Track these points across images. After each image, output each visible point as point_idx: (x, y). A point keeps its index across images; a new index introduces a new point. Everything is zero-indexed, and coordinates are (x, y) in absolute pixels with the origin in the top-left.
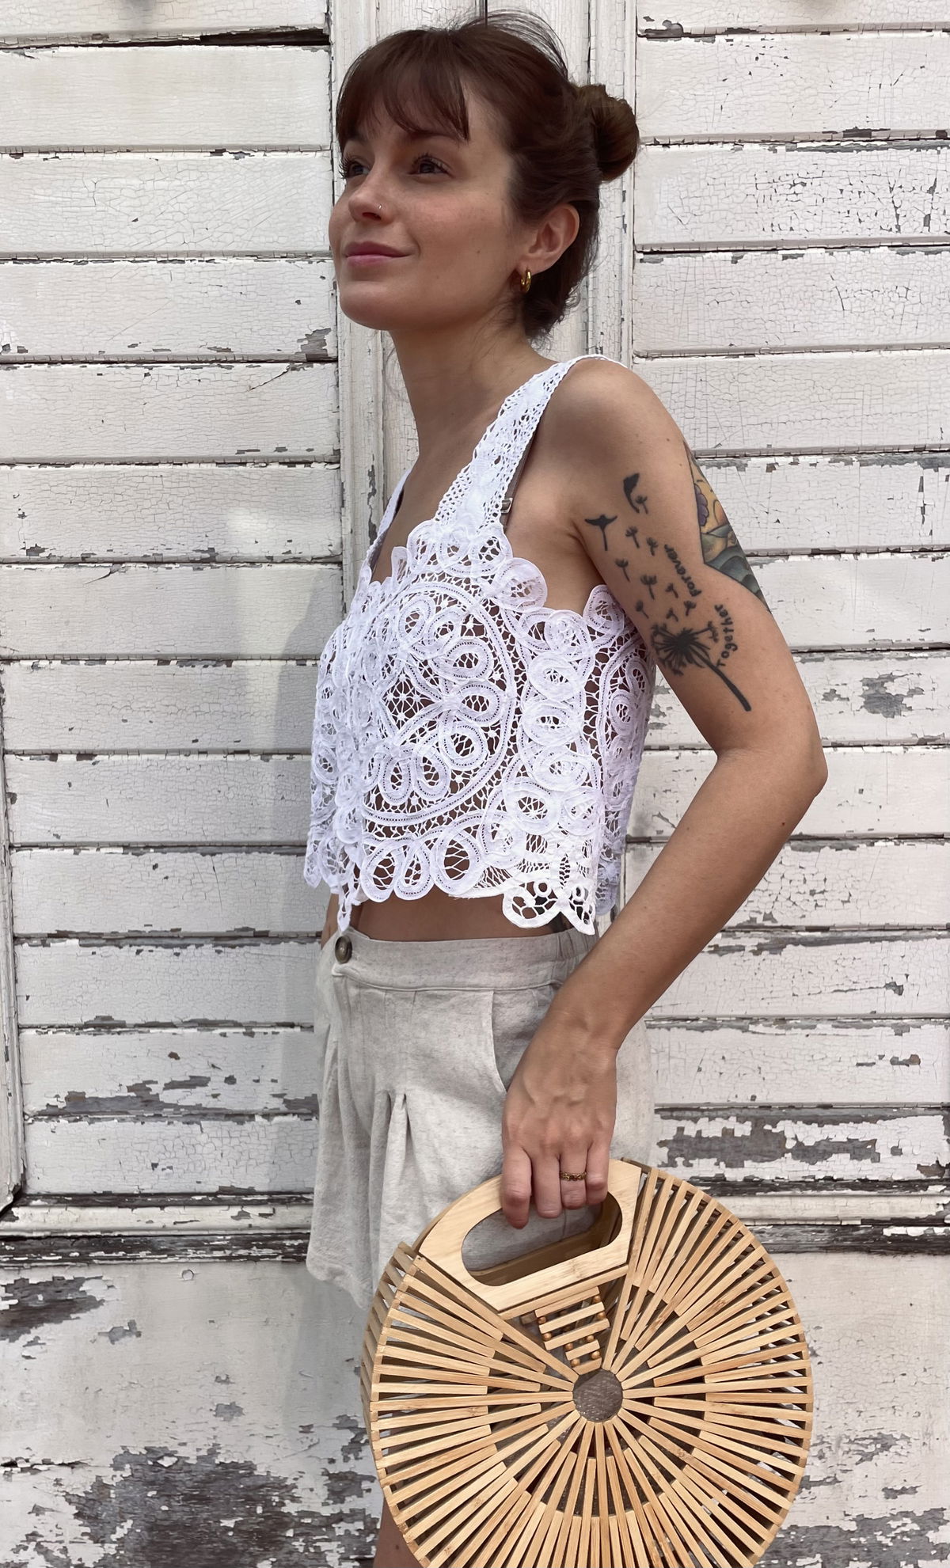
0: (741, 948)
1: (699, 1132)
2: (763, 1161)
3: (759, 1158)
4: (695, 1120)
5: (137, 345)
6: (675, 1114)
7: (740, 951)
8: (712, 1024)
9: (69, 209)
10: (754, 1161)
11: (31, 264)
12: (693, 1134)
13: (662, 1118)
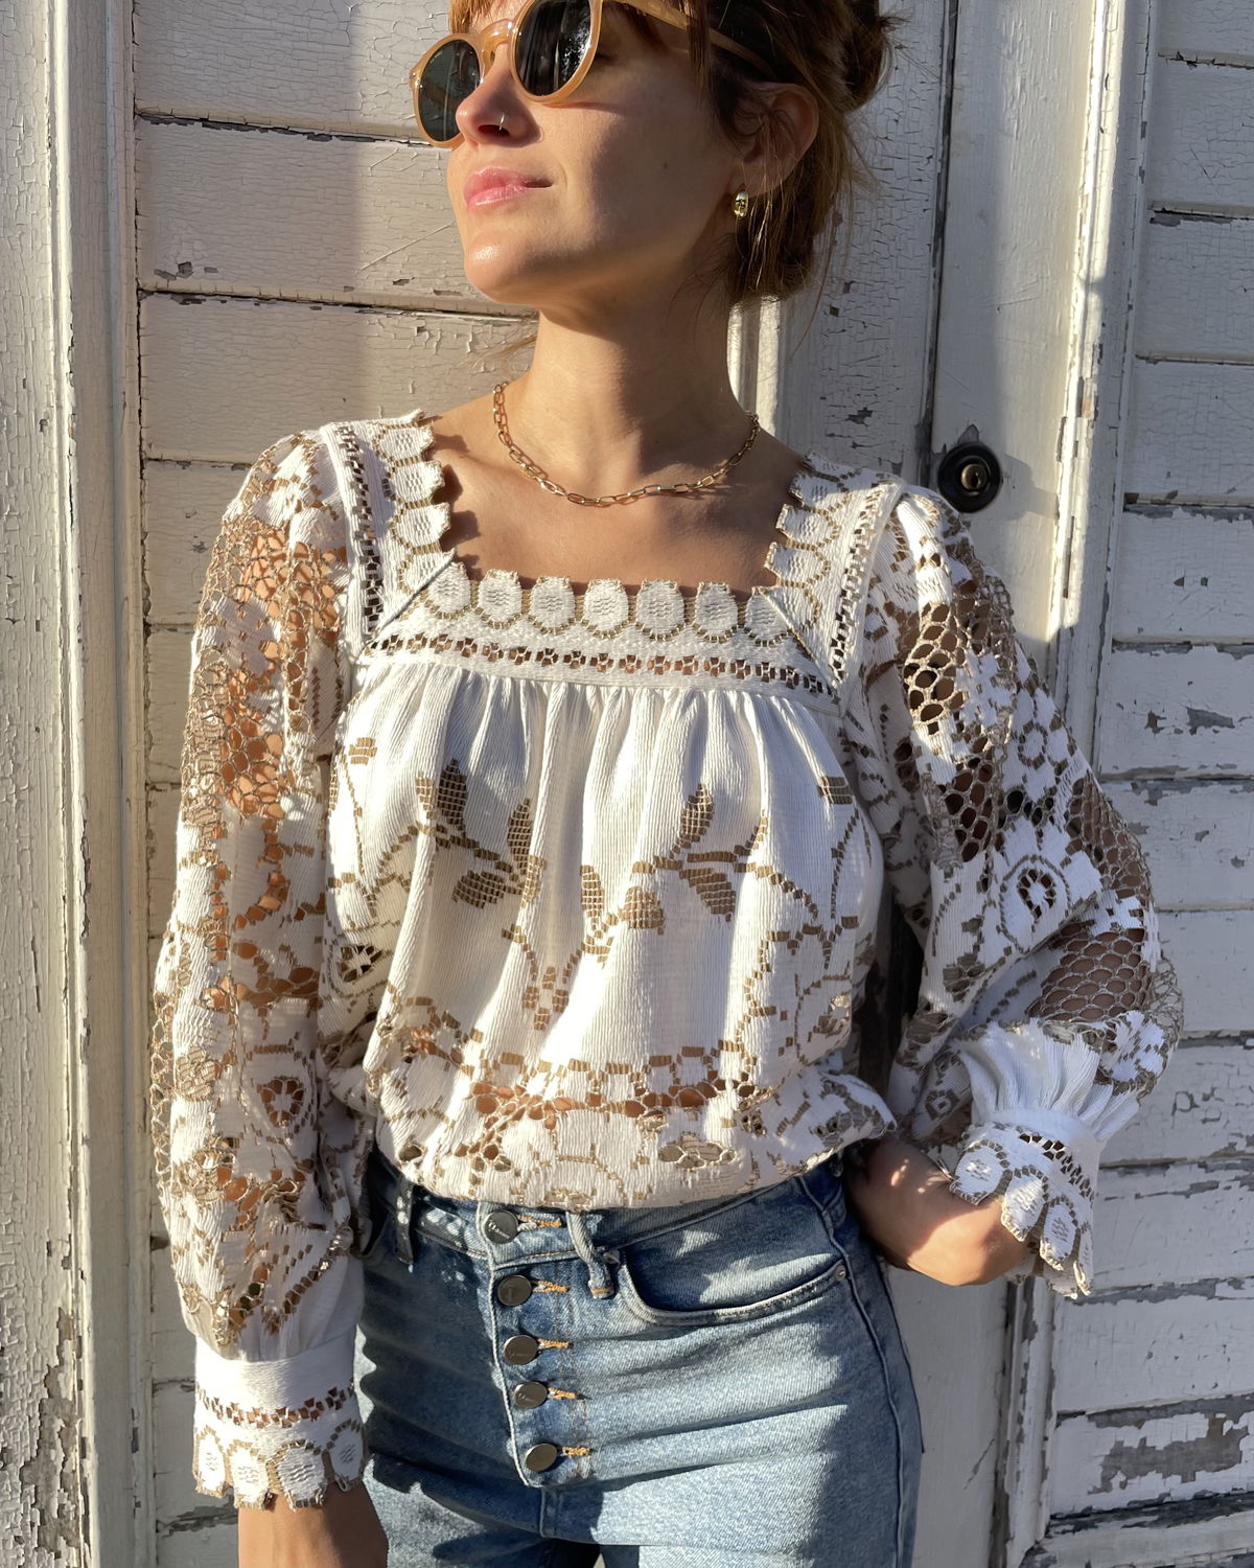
0: (1214, 1186)
1: (1144, 1440)
2: (1218, 1470)
3: (1215, 1465)
4: (1139, 1424)
5: (407, 281)
6: (1114, 1417)
7: (1213, 1188)
8: (1170, 1291)
9: (303, 45)
10: (1207, 1471)
11: (233, 131)
12: (1135, 1445)
13: (1098, 1426)
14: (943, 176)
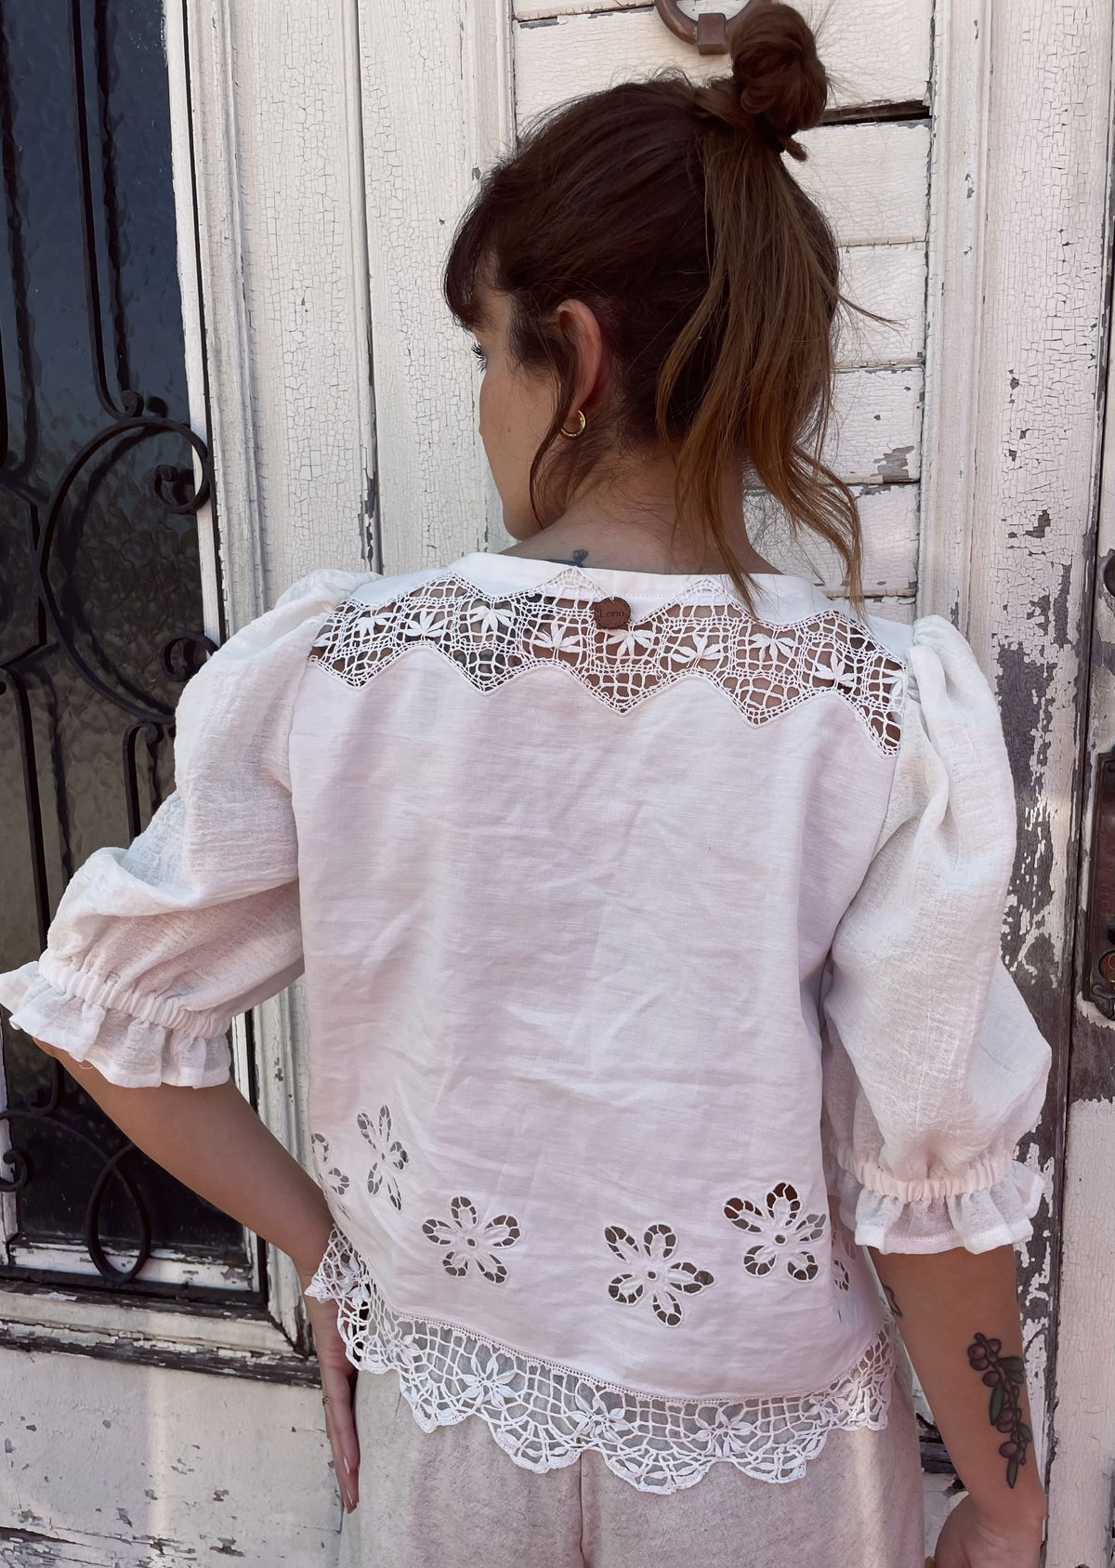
14: (1105, 340)
